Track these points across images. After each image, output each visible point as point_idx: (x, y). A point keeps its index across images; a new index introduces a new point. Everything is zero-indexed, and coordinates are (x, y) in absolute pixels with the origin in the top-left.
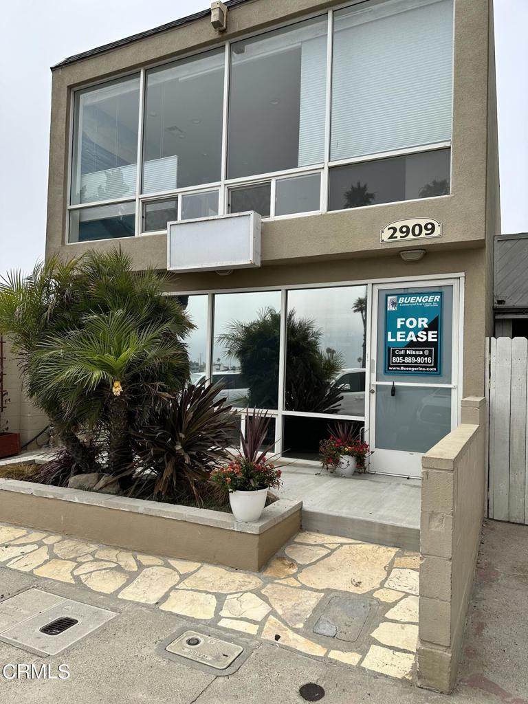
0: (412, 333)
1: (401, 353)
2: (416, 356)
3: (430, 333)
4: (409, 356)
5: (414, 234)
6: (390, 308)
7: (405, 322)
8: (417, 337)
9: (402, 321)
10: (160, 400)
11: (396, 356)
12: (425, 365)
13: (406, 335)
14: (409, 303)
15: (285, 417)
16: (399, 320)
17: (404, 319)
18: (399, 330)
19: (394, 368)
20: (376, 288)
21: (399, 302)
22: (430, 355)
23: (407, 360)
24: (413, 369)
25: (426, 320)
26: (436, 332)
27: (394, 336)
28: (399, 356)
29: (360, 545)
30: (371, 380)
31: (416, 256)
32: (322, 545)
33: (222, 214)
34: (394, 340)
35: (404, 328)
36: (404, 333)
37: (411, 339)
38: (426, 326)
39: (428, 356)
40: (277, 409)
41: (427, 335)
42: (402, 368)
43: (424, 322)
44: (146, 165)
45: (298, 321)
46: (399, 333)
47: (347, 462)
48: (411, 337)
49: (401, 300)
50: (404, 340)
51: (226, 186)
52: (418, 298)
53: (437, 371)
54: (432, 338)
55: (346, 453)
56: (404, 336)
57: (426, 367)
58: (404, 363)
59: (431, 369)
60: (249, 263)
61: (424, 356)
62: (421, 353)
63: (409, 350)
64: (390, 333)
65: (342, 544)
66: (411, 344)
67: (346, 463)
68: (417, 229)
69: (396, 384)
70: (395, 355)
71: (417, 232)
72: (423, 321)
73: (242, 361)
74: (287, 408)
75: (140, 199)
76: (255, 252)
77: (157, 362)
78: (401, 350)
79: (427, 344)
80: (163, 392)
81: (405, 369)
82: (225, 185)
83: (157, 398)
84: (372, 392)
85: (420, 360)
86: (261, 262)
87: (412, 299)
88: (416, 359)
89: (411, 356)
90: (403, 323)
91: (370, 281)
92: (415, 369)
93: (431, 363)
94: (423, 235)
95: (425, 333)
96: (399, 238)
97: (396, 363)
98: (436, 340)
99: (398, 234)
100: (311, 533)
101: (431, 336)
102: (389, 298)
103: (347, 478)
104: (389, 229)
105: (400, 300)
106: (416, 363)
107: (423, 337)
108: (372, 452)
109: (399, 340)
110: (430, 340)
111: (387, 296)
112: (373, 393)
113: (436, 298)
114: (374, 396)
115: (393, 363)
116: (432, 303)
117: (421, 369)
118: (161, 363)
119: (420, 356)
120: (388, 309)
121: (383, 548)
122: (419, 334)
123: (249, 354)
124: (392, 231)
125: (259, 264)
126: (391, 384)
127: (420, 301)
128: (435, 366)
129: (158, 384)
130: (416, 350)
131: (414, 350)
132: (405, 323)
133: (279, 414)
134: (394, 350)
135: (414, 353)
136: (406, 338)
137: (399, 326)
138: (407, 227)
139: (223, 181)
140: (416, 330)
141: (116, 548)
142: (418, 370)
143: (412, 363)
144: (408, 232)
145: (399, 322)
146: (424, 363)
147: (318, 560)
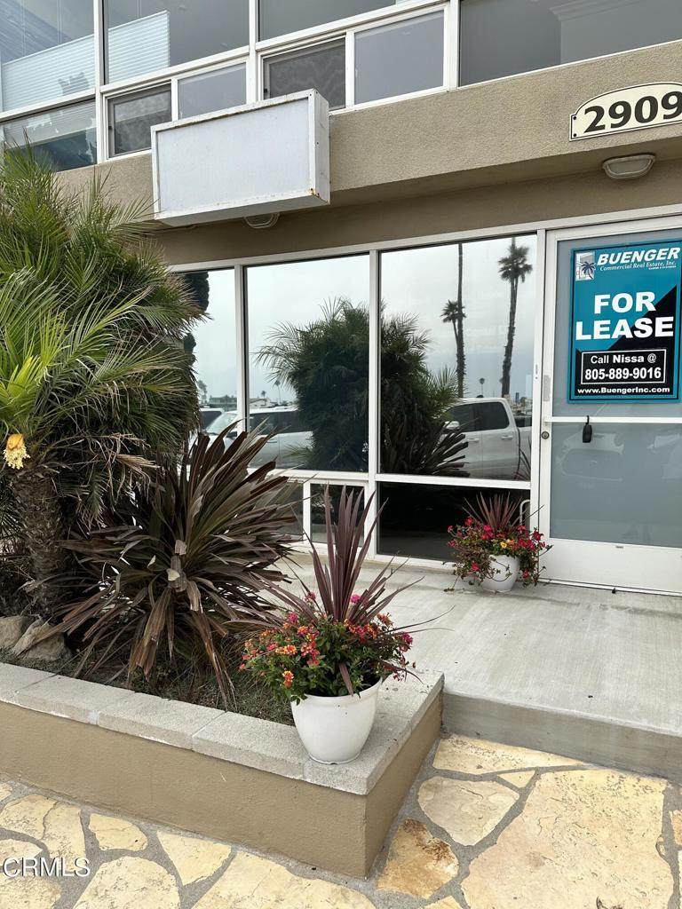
0: (623, 323)
1: (601, 361)
2: (631, 366)
3: (659, 320)
4: (617, 366)
5: (640, 118)
6: (581, 275)
7: (610, 301)
8: (633, 329)
9: (603, 301)
10: (128, 475)
11: (592, 367)
12: (648, 383)
13: (612, 327)
14: (619, 264)
15: (381, 485)
16: (598, 298)
17: (608, 296)
18: (599, 317)
19: (588, 391)
20: (554, 237)
21: (599, 263)
22: (659, 363)
23: (614, 374)
24: (624, 391)
25: (651, 296)
26: (671, 319)
27: (588, 329)
28: (599, 367)
29: (579, 773)
30: (543, 413)
31: (638, 168)
32: (494, 777)
33: (254, 100)
34: (588, 337)
35: (608, 313)
36: (608, 322)
37: (622, 333)
38: (651, 308)
39: (654, 366)
40: (366, 470)
41: (653, 326)
42: (604, 390)
43: (647, 300)
44: (113, 36)
45: (391, 319)
46: (597, 324)
47: (504, 567)
48: (622, 329)
49: (603, 259)
50: (608, 336)
51: (260, 54)
52: (636, 253)
53: (671, 393)
54: (664, 330)
55: (501, 552)
56: (607, 329)
57: (650, 387)
58: (607, 379)
59: (659, 390)
60: (309, 194)
61: (646, 365)
62: (642, 359)
63: (617, 354)
64: (579, 325)
65: (539, 772)
66: (622, 343)
67: (503, 569)
68: (647, 106)
69: (593, 420)
70: (589, 366)
71: (646, 114)
72: (645, 298)
73: (300, 389)
74: (385, 468)
75: (102, 94)
76: (320, 173)
77: (113, 390)
78: (602, 355)
79: (653, 341)
80: (132, 454)
81: (609, 391)
82: (257, 51)
83: (119, 468)
84: (544, 436)
85: (639, 373)
86: (332, 195)
87: (624, 257)
88: (631, 372)
89: (622, 366)
90: (606, 304)
91: (540, 225)
92: (629, 390)
93: (661, 379)
94: (659, 119)
95: (648, 321)
96: (608, 129)
97: (592, 380)
98: (670, 334)
99: (607, 120)
100: (465, 739)
101: (662, 327)
102: (579, 256)
103: (505, 595)
104: (587, 111)
105: (601, 259)
106: (631, 379)
107: (644, 329)
108: (549, 548)
109: (597, 336)
110: (659, 333)
111: (575, 252)
112: (546, 438)
113: (671, 253)
114: (547, 444)
115: (585, 380)
116: (664, 261)
117: (641, 390)
118: (122, 391)
119: (639, 365)
120: (577, 278)
121: (630, 780)
122: (638, 324)
123: (310, 378)
124: (593, 114)
125: (327, 198)
126: (583, 420)
127: (639, 260)
128: (669, 384)
129: (118, 437)
130: (631, 355)
131: (626, 355)
132: (610, 303)
133: (370, 479)
134: (588, 357)
135: (628, 360)
136: (611, 332)
137: (598, 310)
138: (626, 105)
139: (253, 44)
140: (631, 316)
141: (48, 794)
142: (635, 393)
143: (622, 380)
144: (626, 115)
145: (599, 303)
146: (647, 378)
147: (499, 829)
